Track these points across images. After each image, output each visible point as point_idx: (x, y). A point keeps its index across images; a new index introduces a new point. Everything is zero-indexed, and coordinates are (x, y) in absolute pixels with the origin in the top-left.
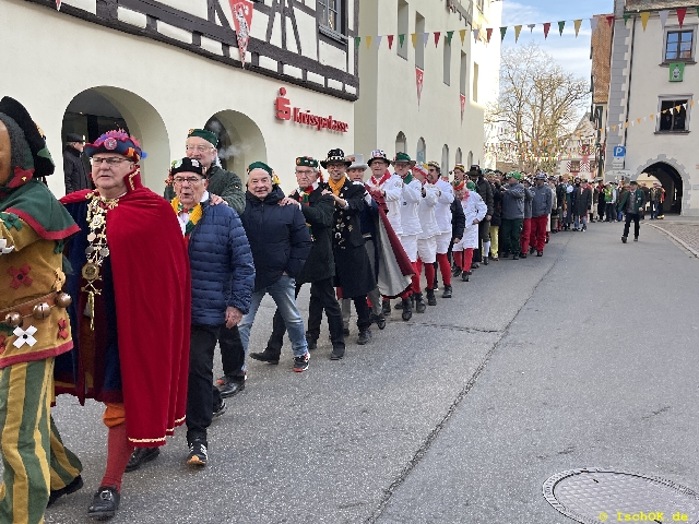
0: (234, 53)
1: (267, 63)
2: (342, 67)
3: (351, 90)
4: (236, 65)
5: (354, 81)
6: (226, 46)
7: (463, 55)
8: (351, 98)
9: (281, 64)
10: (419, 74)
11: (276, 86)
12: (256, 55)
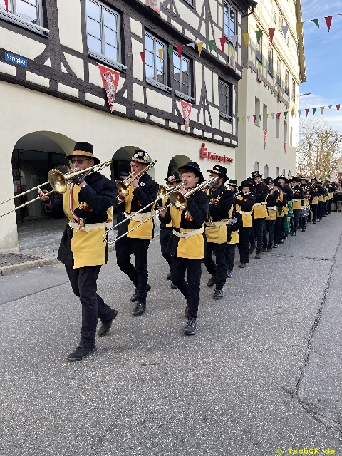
0: (183, 128)
1: (197, 132)
2: (230, 132)
3: (234, 142)
4: (184, 133)
5: (235, 138)
6: (179, 125)
7: (285, 123)
8: (234, 147)
9: (203, 132)
10: (265, 133)
11: (201, 142)
12: (192, 128)
